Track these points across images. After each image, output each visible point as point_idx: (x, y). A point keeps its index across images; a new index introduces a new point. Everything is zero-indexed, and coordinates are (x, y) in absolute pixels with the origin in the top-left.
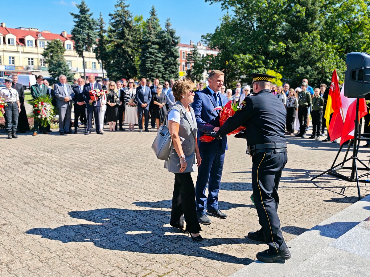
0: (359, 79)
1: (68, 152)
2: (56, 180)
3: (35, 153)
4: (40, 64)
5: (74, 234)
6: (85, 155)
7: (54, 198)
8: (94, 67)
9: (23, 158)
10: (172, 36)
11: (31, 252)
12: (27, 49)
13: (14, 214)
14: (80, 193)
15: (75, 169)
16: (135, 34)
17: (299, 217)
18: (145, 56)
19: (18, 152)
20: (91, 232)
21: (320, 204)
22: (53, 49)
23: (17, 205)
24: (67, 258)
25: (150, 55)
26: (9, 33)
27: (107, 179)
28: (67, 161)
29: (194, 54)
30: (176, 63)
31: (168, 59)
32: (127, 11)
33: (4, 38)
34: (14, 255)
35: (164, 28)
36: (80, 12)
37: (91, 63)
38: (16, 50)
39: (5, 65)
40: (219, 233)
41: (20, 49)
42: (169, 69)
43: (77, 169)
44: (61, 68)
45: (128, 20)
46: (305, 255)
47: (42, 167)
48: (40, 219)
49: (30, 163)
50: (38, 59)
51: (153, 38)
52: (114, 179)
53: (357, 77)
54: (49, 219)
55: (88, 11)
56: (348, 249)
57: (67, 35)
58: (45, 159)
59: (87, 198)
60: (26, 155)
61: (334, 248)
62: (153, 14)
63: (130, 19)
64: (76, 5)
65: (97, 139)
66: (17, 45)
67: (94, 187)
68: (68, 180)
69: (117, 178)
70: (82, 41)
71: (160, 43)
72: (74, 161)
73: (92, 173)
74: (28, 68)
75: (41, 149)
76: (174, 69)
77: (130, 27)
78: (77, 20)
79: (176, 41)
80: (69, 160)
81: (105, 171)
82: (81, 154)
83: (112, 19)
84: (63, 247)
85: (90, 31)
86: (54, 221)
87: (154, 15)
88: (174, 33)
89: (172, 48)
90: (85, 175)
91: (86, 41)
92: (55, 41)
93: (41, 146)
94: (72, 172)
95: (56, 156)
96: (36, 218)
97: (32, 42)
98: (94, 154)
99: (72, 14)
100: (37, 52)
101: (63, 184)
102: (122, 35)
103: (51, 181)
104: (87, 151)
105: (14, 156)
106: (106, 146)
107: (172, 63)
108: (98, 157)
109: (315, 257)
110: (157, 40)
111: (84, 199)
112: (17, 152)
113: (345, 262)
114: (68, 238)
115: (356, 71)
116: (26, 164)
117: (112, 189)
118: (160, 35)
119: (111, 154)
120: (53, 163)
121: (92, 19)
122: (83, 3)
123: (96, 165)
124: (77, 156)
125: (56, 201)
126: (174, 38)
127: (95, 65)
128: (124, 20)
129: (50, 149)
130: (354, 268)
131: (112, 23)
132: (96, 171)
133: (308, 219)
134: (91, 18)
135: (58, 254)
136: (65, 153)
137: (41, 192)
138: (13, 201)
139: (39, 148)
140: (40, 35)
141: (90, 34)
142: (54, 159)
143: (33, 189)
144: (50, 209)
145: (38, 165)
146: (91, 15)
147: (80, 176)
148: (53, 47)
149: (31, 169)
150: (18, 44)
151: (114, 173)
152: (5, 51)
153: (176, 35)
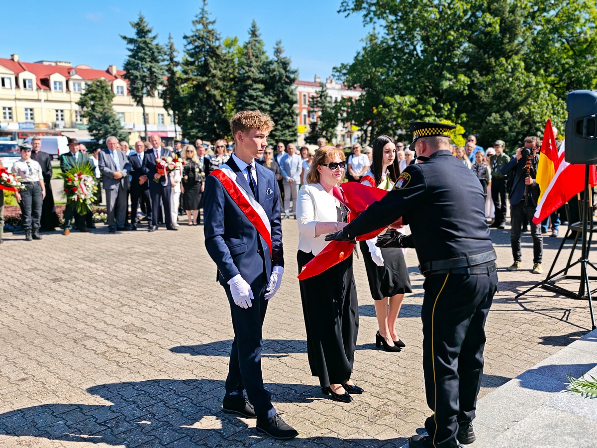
0: (589, 134)
1: (122, 260)
2: (104, 306)
3: (69, 264)
4: (74, 119)
5: (135, 393)
6: (149, 265)
7: (102, 336)
8: (161, 121)
9: (51, 272)
10: (285, 68)
11: (67, 424)
12: (53, 94)
13: (38, 363)
14: (143, 326)
15: (134, 287)
16: (226, 68)
17: (496, 359)
18: (243, 101)
19: (43, 262)
20: (161, 389)
21: (530, 337)
22: (94, 95)
23: (43, 348)
24: (124, 433)
25: (250, 100)
26: (24, 70)
27: (186, 302)
28: (121, 275)
29: (321, 97)
30: (293, 112)
31: (280, 107)
32: (213, 30)
33: (17, 79)
34: (40, 429)
35: (271, 57)
36: (138, 33)
37: (157, 116)
38: (36, 98)
39: (19, 121)
40: (367, 388)
41: (43, 95)
42: (281, 122)
43: (138, 288)
44: (109, 124)
45: (214, 44)
46: (507, 421)
47: (81, 285)
48: (81, 369)
49: (61, 279)
50: (70, 110)
51: (255, 73)
52: (197, 303)
53: (584, 131)
54: (95, 370)
55: (149, 31)
56: (576, 409)
57: (118, 71)
58: (85, 273)
59: (153, 335)
60: (56, 267)
61: (552, 409)
62: (253, 33)
63: (217, 43)
64: (130, 23)
65: (169, 238)
66: (37, 89)
67: (164, 316)
68: (123, 306)
69: (201, 301)
70: (141, 80)
71: (266, 80)
72: (131, 274)
73: (162, 294)
74: (55, 126)
75: (79, 257)
76: (289, 121)
77: (218, 56)
78: (132, 47)
79: (292, 76)
80: (124, 274)
81: (182, 290)
82: (142, 264)
83: (189, 43)
84: (118, 415)
85: (153, 64)
86: (102, 373)
87: (256, 36)
88: (288, 64)
89: (286, 88)
90: (150, 297)
91: (148, 80)
92: (98, 81)
93: (80, 252)
94: (130, 294)
95: (103, 268)
96: (74, 368)
97: (60, 83)
98: (164, 263)
99: (125, 38)
100: (69, 100)
101: (116, 312)
102: (204, 70)
103: (97, 307)
104: (153, 258)
105: (36, 269)
106: (182, 249)
107: (286, 112)
108: (170, 267)
109: (522, 425)
110: (262, 76)
111: (148, 336)
112: (41, 262)
113: (571, 430)
114: (125, 400)
115: (582, 121)
116: (55, 281)
117: (194, 319)
118: (265, 67)
119: (192, 262)
120: (99, 279)
121: (157, 45)
122: (141, 19)
123: (167, 280)
124: (138, 266)
125: (105, 341)
126: (288, 71)
127: (162, 119)
128: (208, 45)
129: (93, 256)
130: (586, 441)
131: (189, 50)
132: (168, 291)
133: (510, 362)
134: (154, 42)
135: (109, 425)
136: (117, 262)
137: (80, 326)
138: (36, 342)
139: (76, 255)
140: (74, 72)
141: (154, 69)
142: (100, 273)
143: (67, 322)
144: (95, 353)
145: (75, 282)
146: (154, 38)
147: (142, 300)
148: (95, 92)
149: (64, 290)
150: (39, 88)
151: (196, 293)
152: (19, 99)
153: (292, 67)
